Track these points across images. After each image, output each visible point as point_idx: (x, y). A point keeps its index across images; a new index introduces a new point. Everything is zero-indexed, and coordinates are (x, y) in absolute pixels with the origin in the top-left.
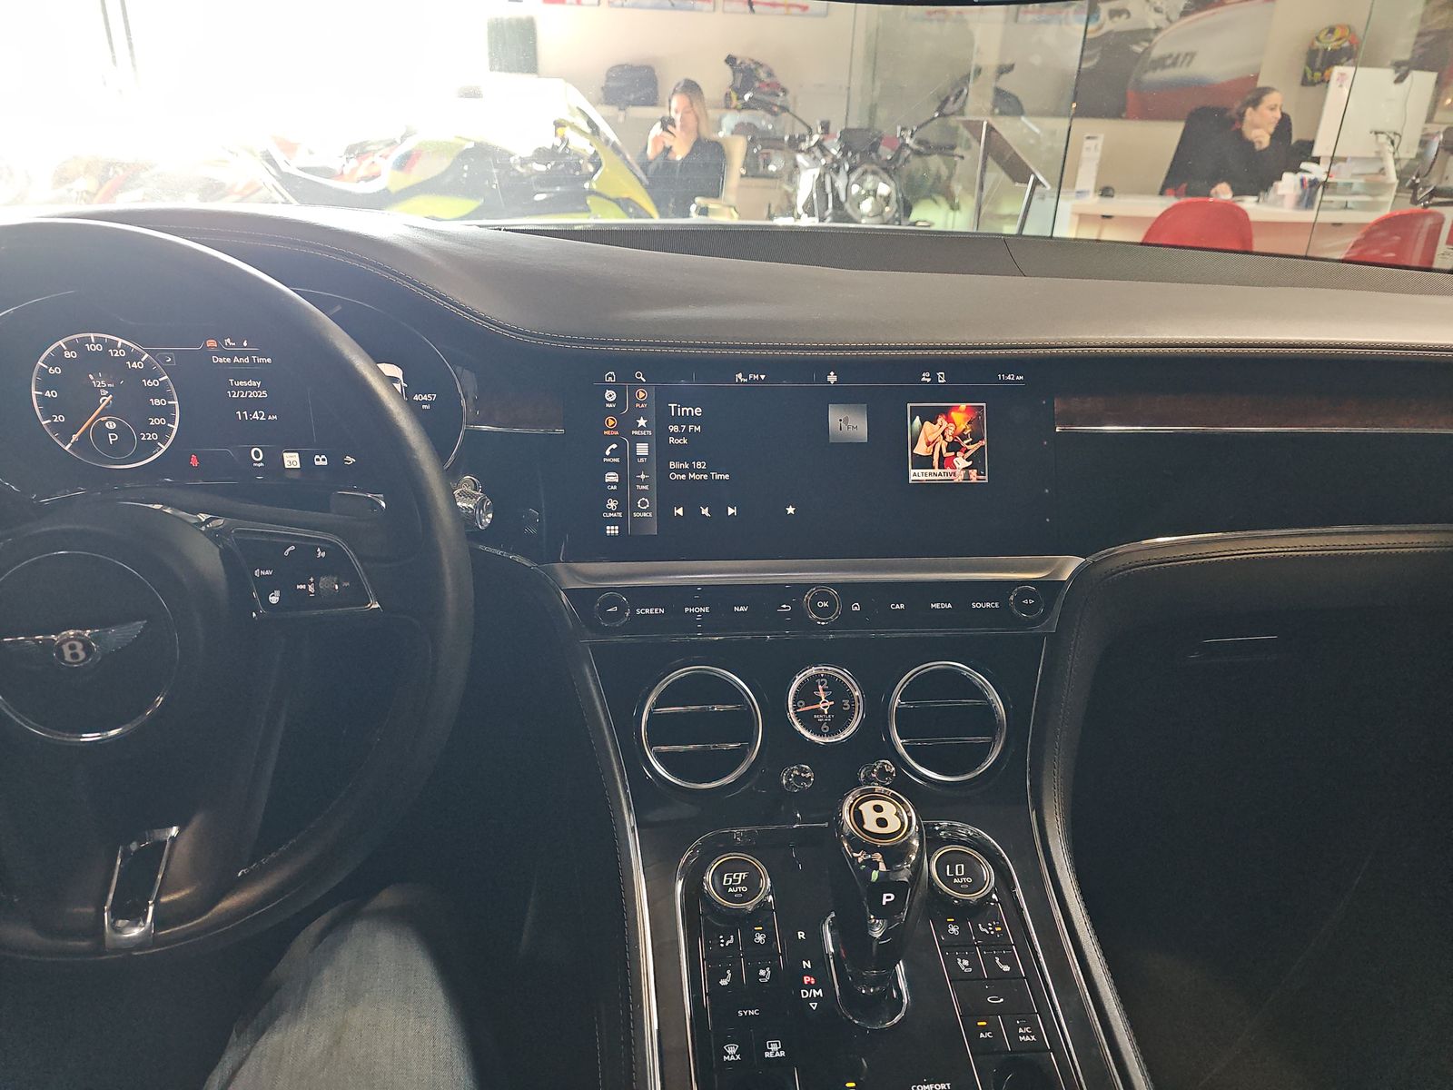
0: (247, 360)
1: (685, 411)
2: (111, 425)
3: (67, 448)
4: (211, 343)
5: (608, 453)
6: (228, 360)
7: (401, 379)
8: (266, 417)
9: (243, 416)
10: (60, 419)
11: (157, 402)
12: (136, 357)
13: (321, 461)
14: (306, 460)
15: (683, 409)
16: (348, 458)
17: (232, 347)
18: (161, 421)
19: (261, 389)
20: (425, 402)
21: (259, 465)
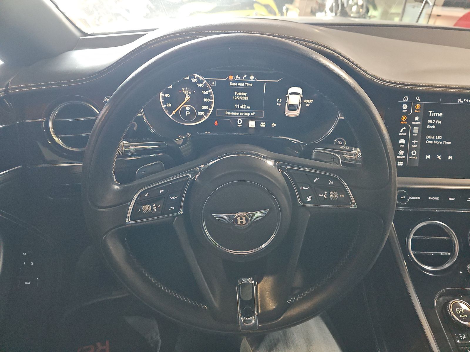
0: (243, 84)
1: (435, 114)
2: (188, 108)
3: (170, 116)
4: (231, 77)
5: (401, 131)
6: (236, 84)
7: (301, 93)
8: (246, 107)
9: (237, 106)
10: (169, 105)
11: (206, 100)
12: (200, 82)
13: (263, 125)
14: (257, 124)
15: (435, 113)
16: (273, 124)
17: (238, 79)
18: (207, 107)
19: (246, 96)
20: (308, 103)
21: (240, 126)
